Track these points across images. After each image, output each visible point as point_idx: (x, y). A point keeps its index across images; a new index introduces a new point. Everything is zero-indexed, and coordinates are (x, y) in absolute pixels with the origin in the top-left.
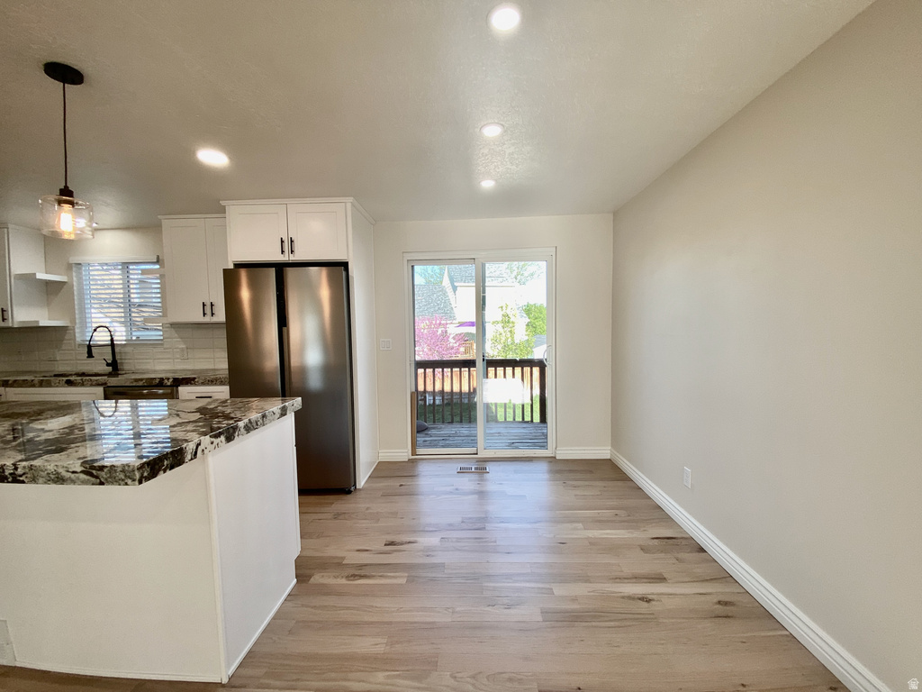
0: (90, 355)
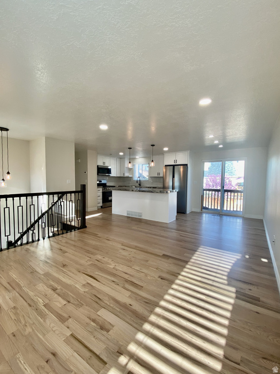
0: (137, 182)
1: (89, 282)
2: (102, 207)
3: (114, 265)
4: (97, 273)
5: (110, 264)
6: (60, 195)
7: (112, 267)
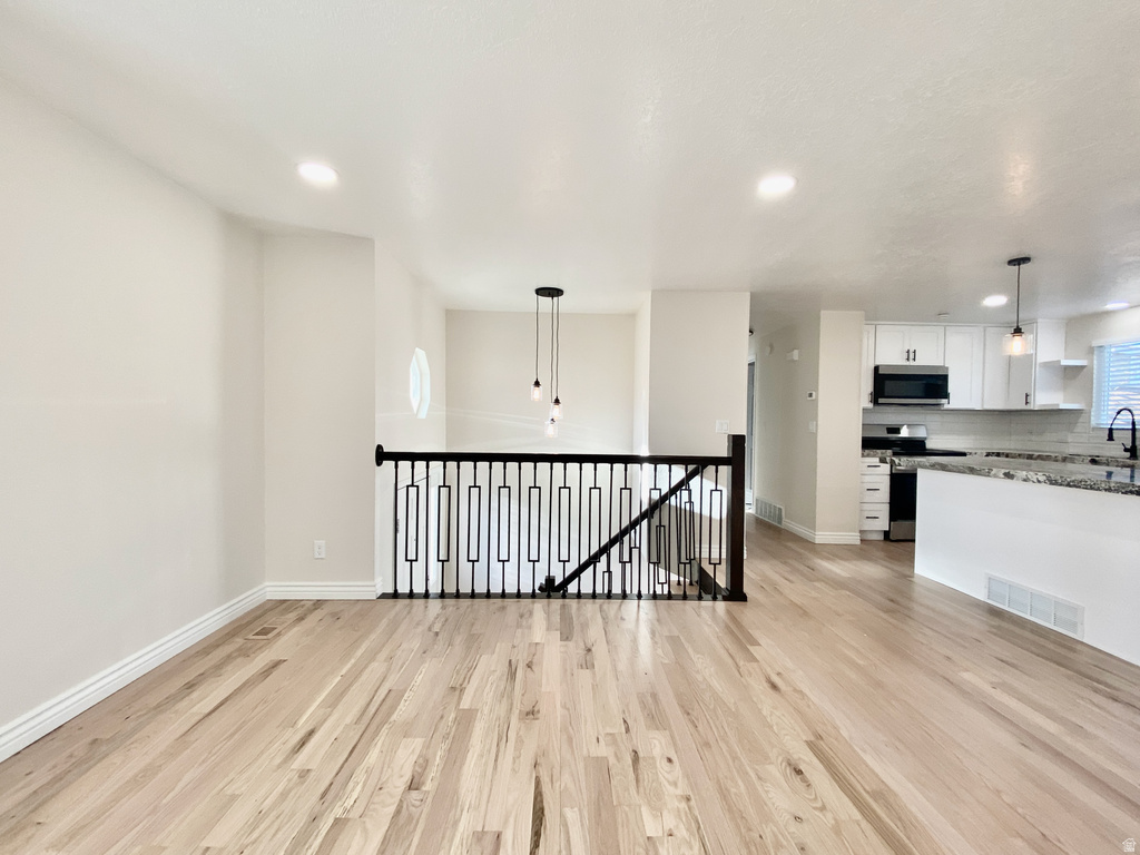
0: (1111, 438)
1: (508, 837)
2: (886, 534)
3: (669, 821)
4: (571, 815)
5: (657, 811)
6: (691, 468)
7: (652, 828)
